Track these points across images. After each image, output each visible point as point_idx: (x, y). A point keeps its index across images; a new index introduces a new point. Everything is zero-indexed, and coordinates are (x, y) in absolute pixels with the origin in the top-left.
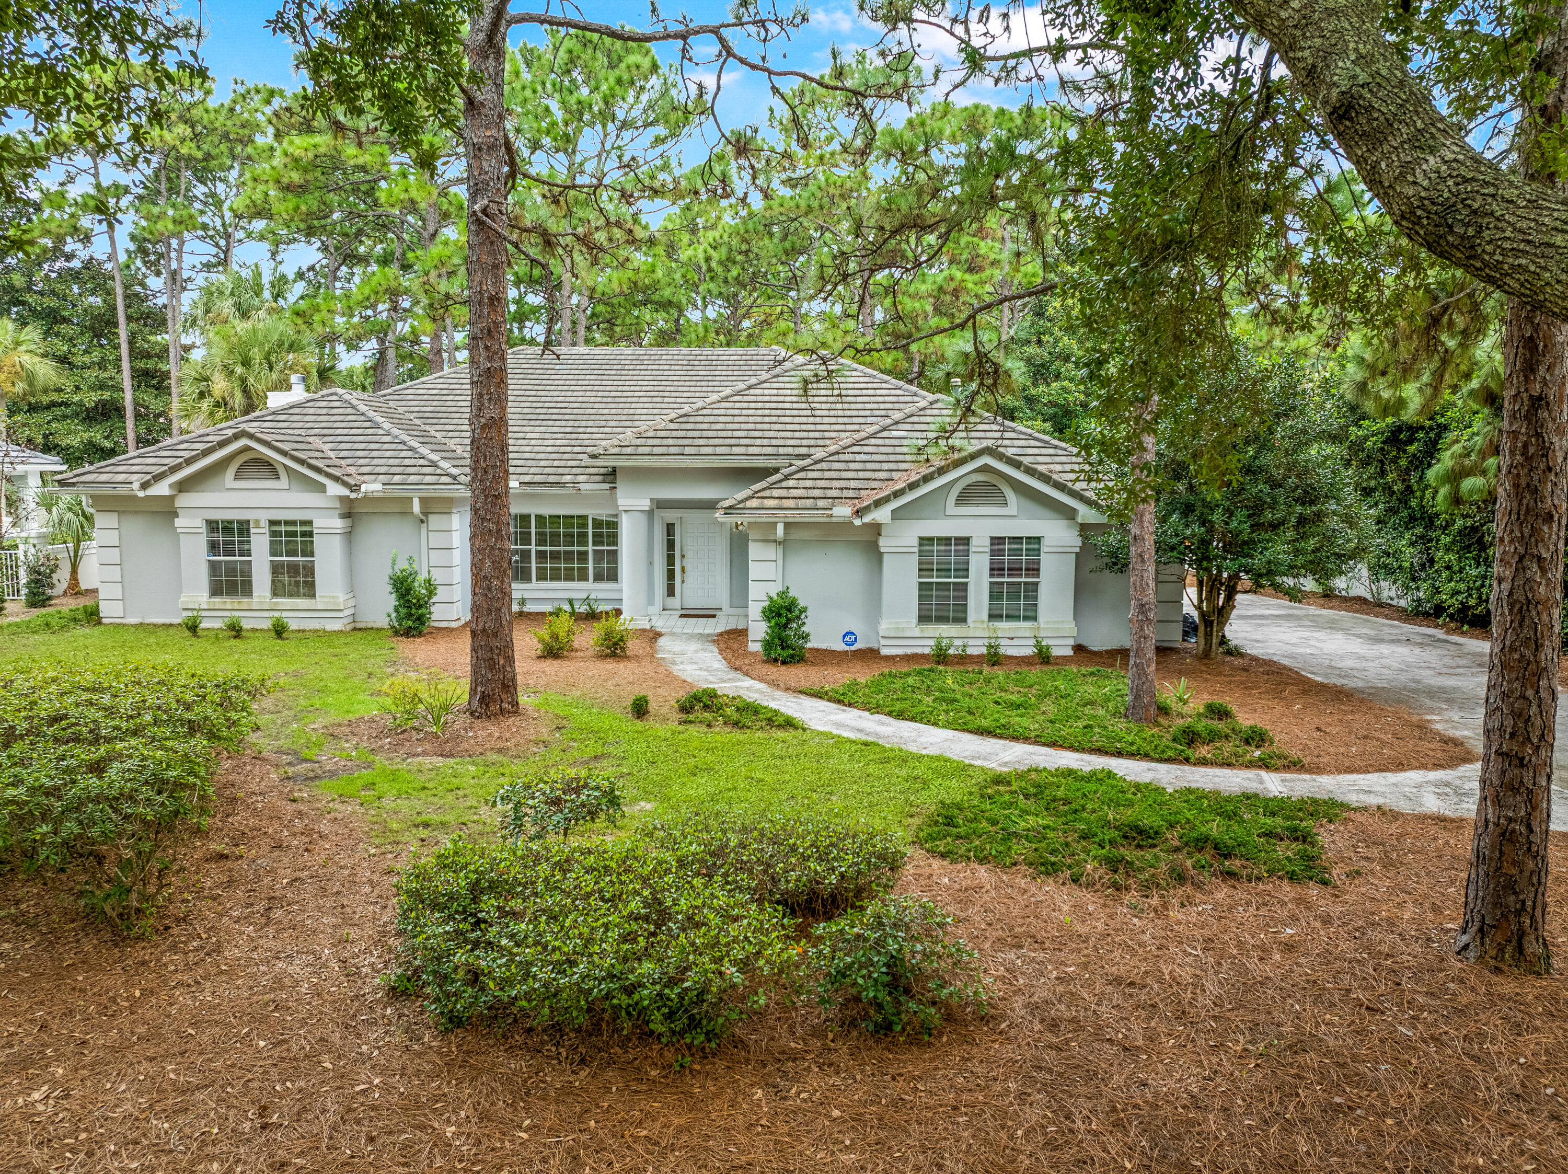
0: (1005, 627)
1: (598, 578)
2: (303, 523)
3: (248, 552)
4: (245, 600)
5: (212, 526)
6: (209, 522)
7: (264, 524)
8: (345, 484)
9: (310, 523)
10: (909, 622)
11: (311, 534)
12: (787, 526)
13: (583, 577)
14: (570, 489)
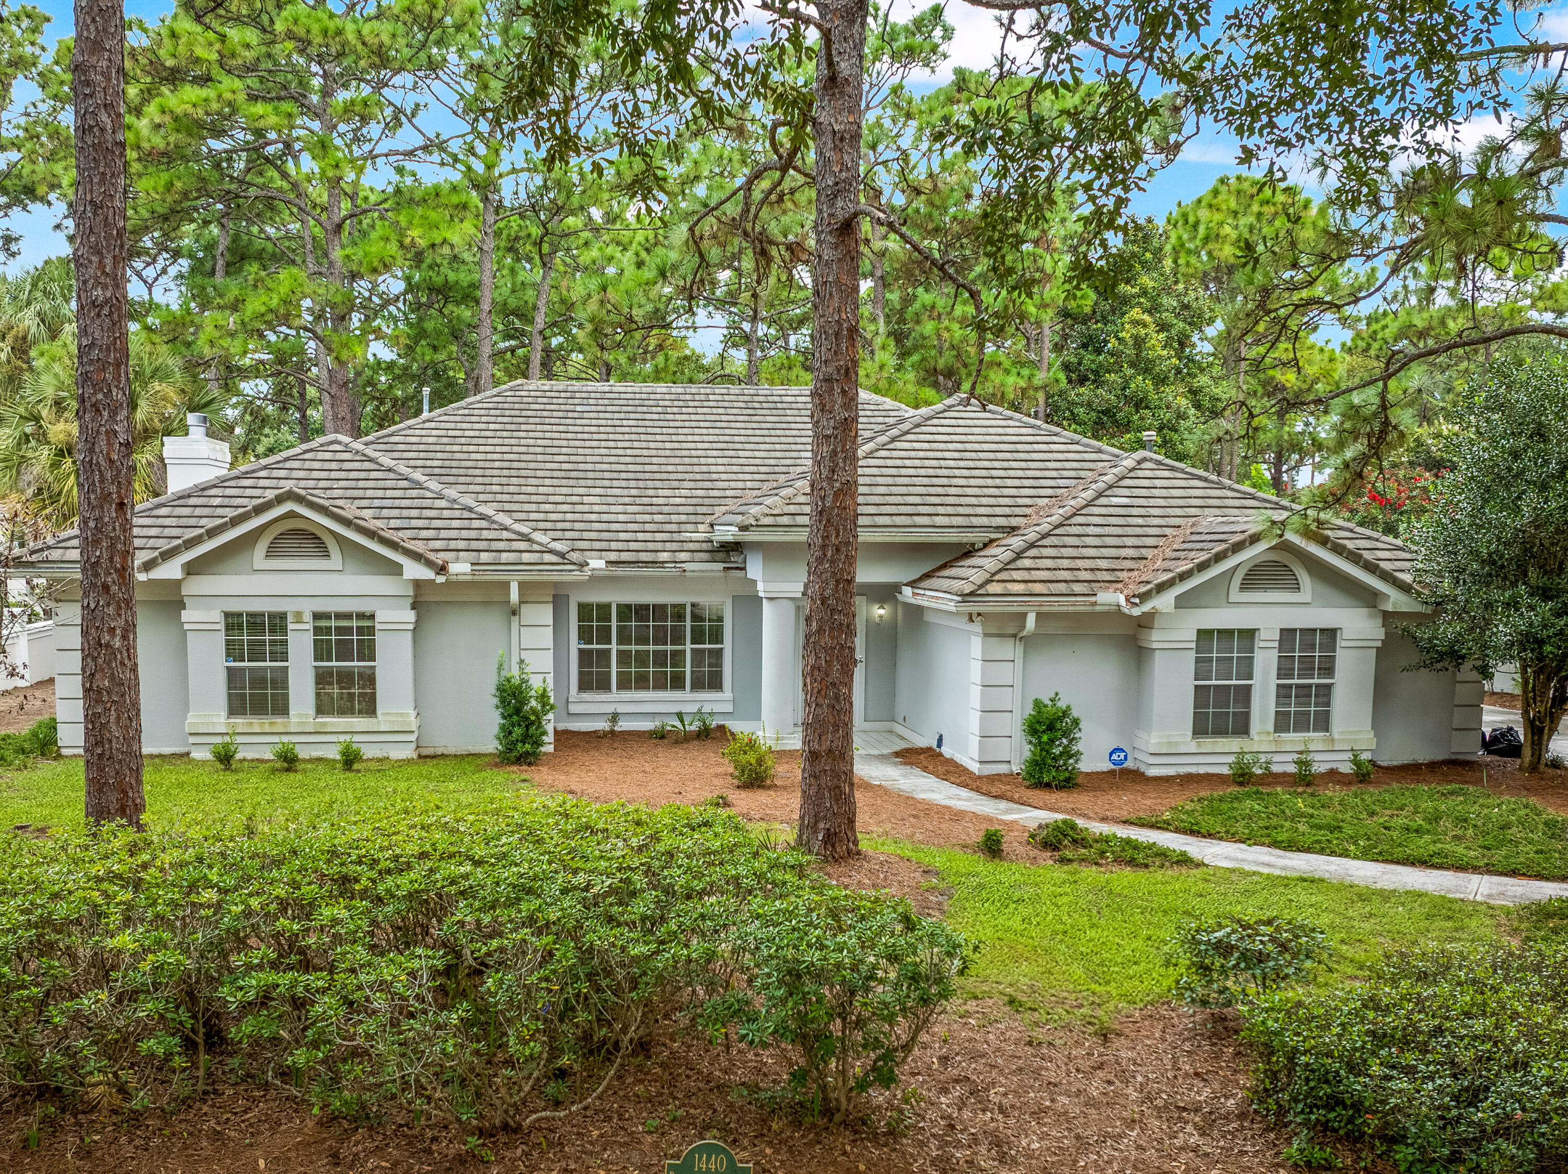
0: (1292, 739)
1: (697, 685)
2: (361, 616)
3: (284, 657)
4: (279, 720)
5: (233, 622)
6: (227, 615)
7: (308, 617)
8: (429, 564)
9: (372, 617)
10: (1183, 738)
11: (371, 630)
13: (679, 685)
14: (670, 571)
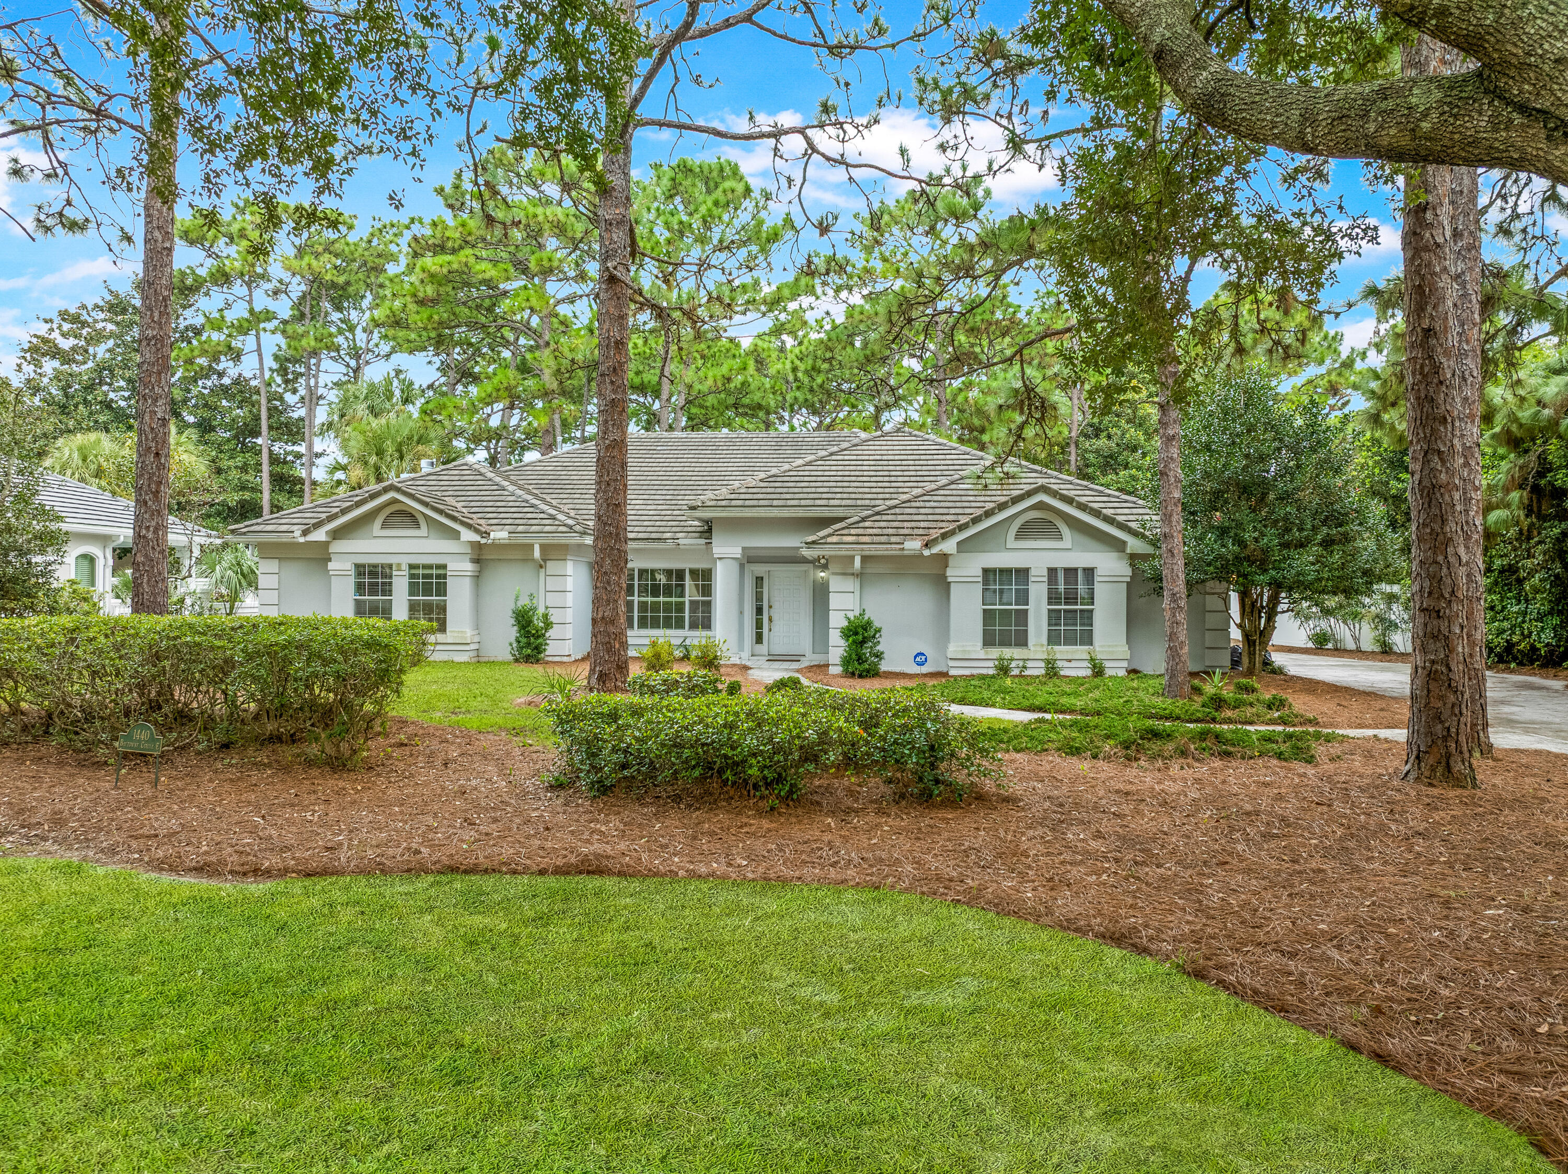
0: (1061, 651)
1: (693, 626)
2: (439, 567)
3: (390, 593)
5: (360, 569)
6: (357, 566)
7: (405, 567)
8: (477, 531)
9: (444, 567)
10: (975, 647)
11: (445, 576)
12: (865, 559)
13: (680, 625)
14: (670, 544)
